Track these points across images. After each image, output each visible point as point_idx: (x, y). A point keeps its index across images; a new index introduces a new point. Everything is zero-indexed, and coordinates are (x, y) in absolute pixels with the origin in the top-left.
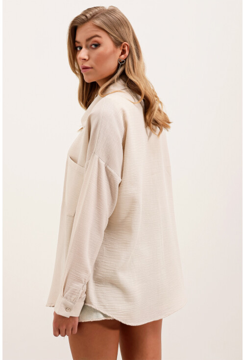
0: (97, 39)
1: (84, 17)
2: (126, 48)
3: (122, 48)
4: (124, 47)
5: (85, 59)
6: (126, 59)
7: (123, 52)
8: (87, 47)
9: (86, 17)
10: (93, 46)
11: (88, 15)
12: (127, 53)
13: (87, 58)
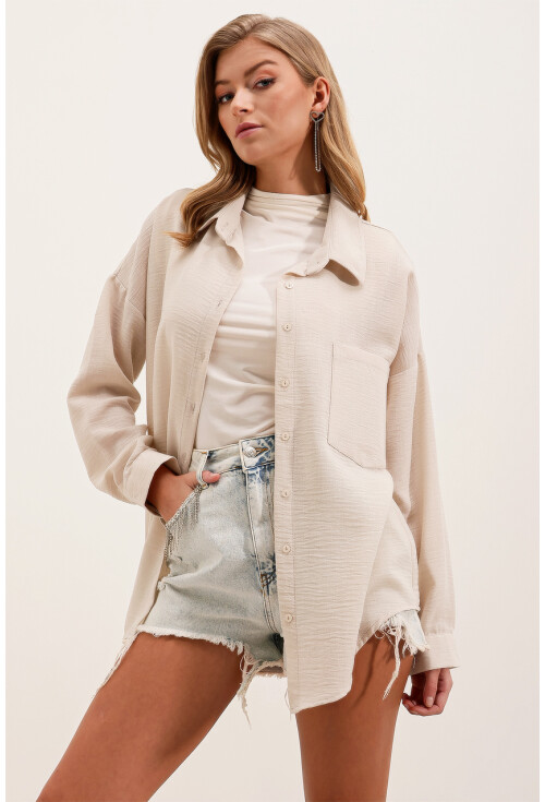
0: (267, 67)
1: (236, 29)
2: (324, 89)
3: (316, 90)
4: (319, 87)
5: (245, 111)
6: (324, 112)
7: (319, 97)
8: (247, 86)
9: (241, 27)
10: (260, 85)
11: (245, 24)
12: (326, 99)
13: (249, 107)
